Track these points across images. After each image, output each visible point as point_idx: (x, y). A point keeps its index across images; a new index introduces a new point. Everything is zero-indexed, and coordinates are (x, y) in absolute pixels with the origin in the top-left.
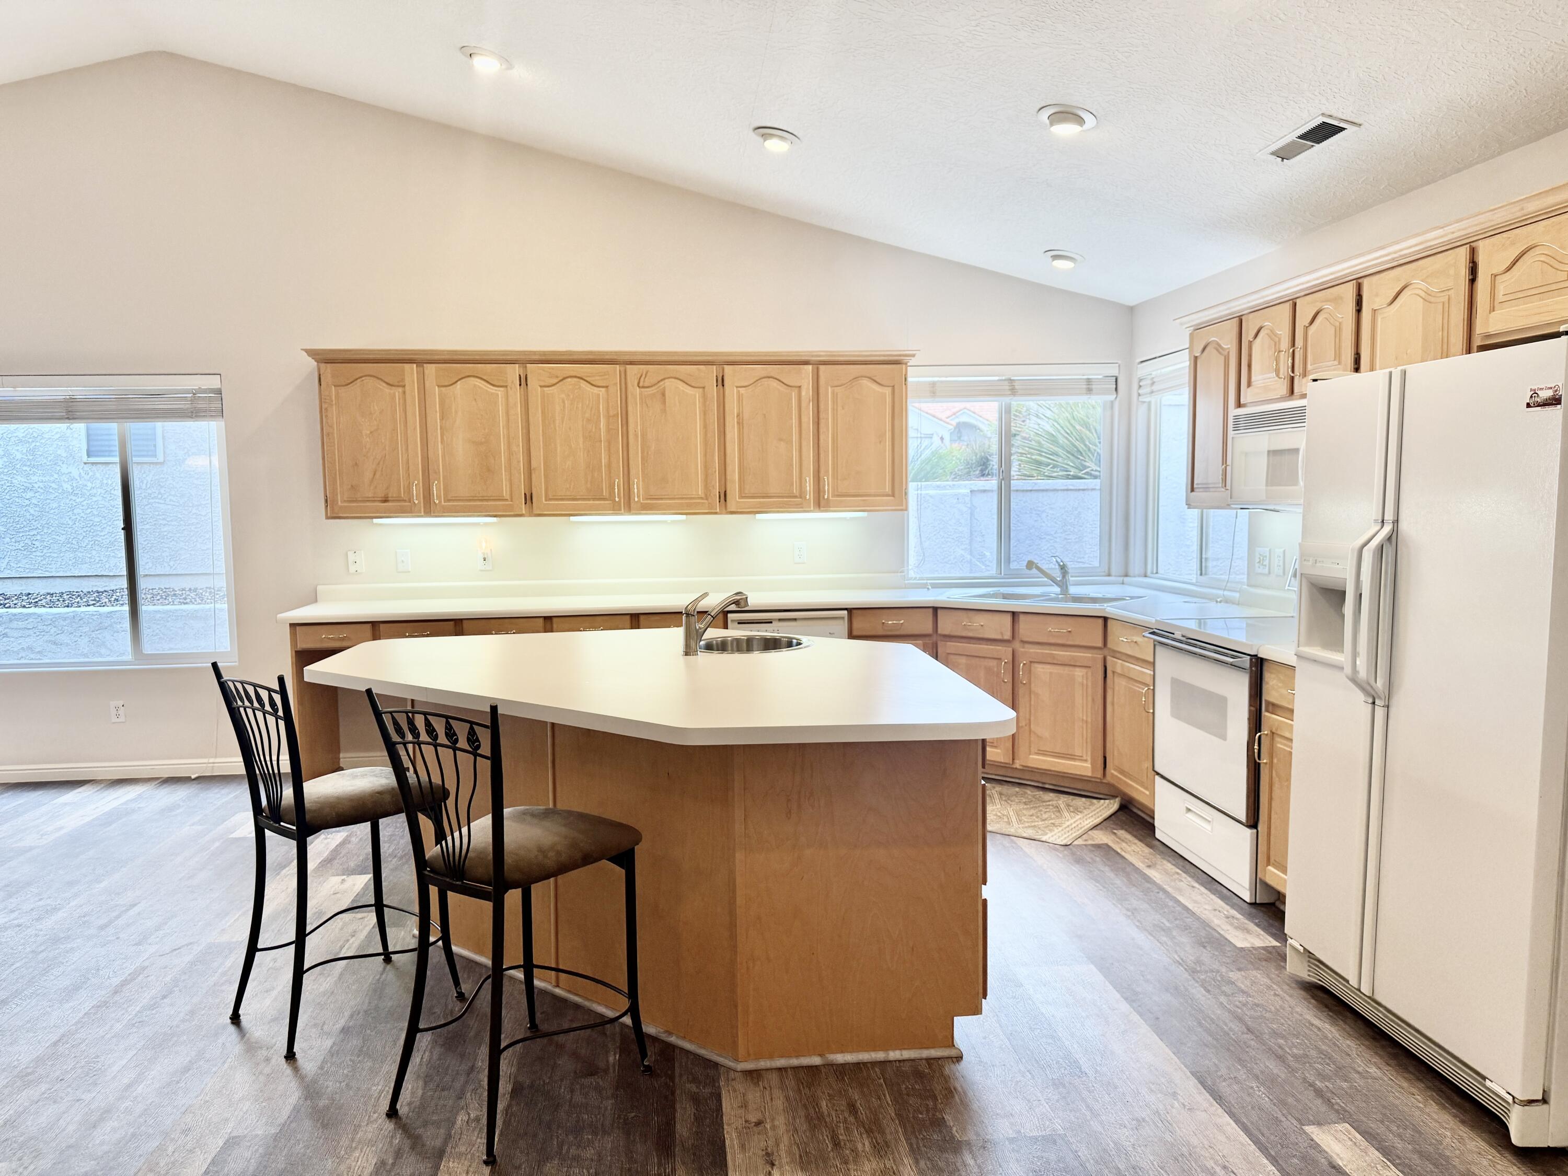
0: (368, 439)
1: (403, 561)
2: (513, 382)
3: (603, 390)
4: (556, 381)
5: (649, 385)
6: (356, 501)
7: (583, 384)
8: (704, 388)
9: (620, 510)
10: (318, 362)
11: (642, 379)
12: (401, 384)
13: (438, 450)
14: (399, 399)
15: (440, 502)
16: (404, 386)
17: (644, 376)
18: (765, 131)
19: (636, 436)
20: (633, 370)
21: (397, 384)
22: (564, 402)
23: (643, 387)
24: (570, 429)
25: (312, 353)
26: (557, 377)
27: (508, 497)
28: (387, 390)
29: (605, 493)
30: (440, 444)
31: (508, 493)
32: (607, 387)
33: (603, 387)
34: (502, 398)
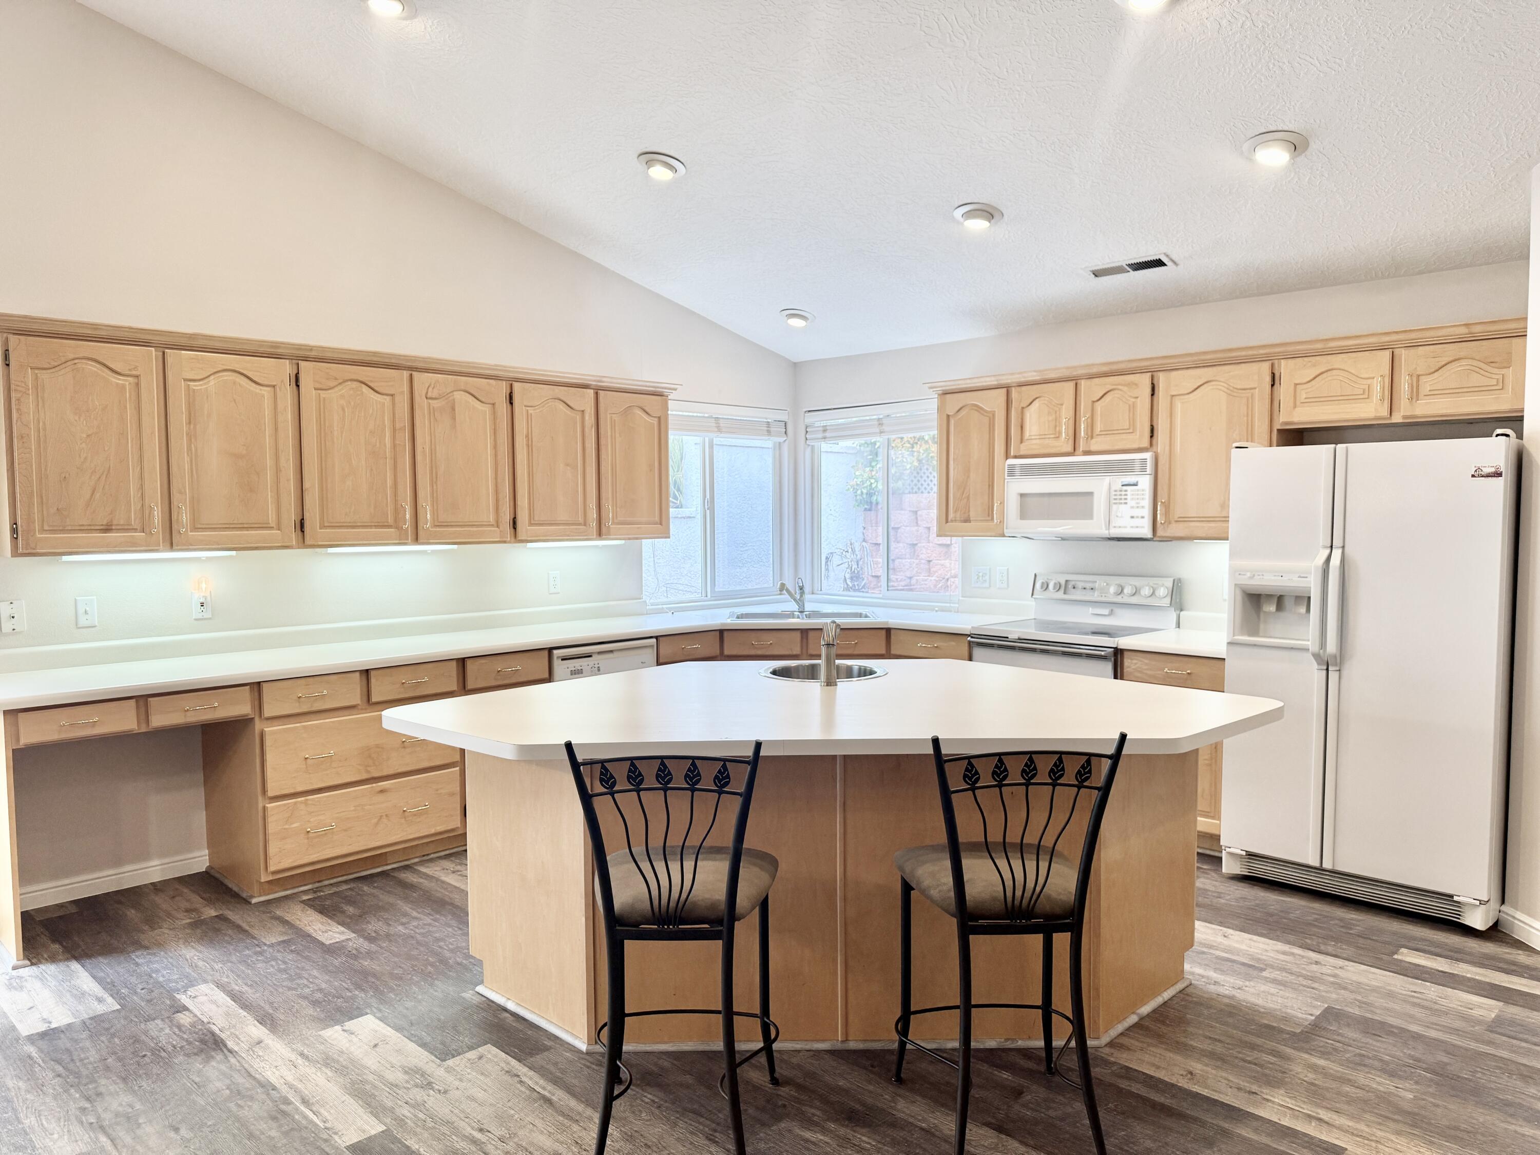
0: (84, 445)
1: (86, 612)
2: (282, 381)
3: (388, 398)
4: (335, 383)
5: (438, 396)
6: (63, 531)
7: (365, 389)
8: (494, 404)
9: (407, 539)
11: (430, 389)
12: (133, 373)
13: (183, 463)
14: (130, 393)
15: (186, 531)
16: (138, 376)
17: (432, 386)
18: (651, 156)
19: (424, 454)
20: (420, 378)
21: (127, 373)
22: (343, 409)
23: (431, 398)
24: (350, 442)
26: (336, 379)
27: (273, 524)
28: (113, 380)
29: (391, 520)
30: (186, 455)
31: (274, 519)
32: (392, 395)
33: (387, 395)
34: (268, 399)
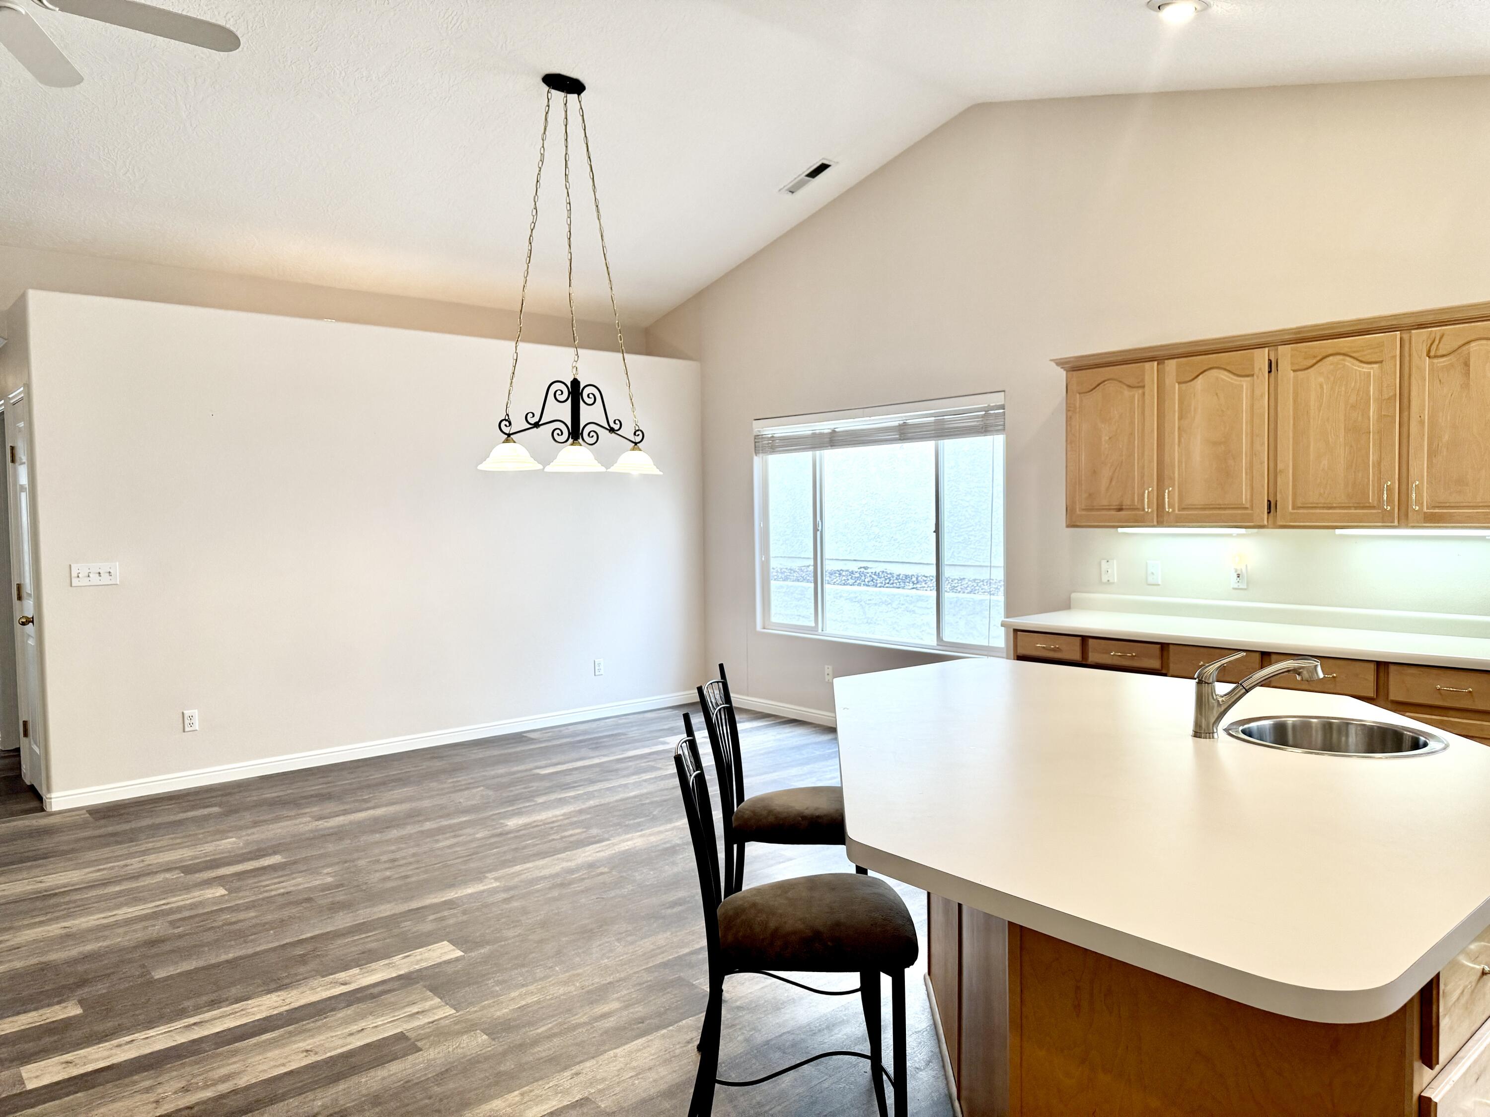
0: (1106, 446)
1: (1153, 573)
2: (1260, 369)
3: (1376, 366)
4: (1312, 361)
5: (1445, 353)
6: (1091, 510)
7: (1349, 362)
9: (1393, 522)
10: (1067, 371)
11: (1434, 346)
12: (1141, 384)
13: (1175, 453)
14: (1138, 401)
15: (1174, 511)
16: (1143, 387)
17: (1437, 342)
19: (1422, 423)
20: (1420, 337)
21: (1137, 385)
22: (1321, 386)
23: (1436, 357)
24: (1328, 420)
25: (1061, 363)
26: (1314, 357)
27: (1248, 506)
28: (1127, 393)
29: (1372, 500)
30: (1176, 447)
31: (1250, 500)
32: (1381, 362)
33: (1376, 362)
34: (1247, 389)
